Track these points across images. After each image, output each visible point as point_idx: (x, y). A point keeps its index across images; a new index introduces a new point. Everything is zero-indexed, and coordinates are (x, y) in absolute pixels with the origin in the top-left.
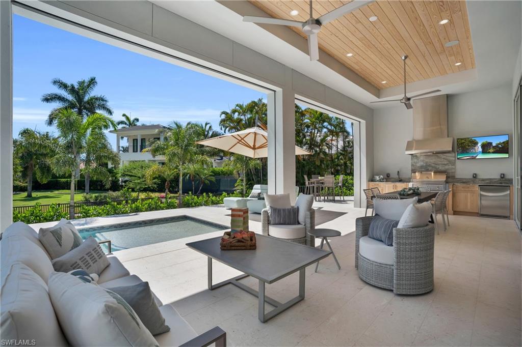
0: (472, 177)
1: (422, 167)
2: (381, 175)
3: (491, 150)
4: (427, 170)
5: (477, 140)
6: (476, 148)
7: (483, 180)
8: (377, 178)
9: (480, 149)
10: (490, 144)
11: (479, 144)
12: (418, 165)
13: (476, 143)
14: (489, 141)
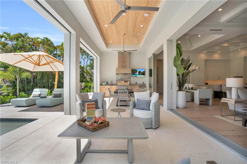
0: (135, 83)
1: (120, 79)
2: (105, 82)
3: (141, 74)
4: (122, 81)
5: (137, 70)
6: (137, 73)
7: (139, 84)
8: (104, 84)
9: (138, 73)
10: (141, 72)
11: (138, 72)
12: (119, 78)
13: (137, 71)
14: (140, 71)
